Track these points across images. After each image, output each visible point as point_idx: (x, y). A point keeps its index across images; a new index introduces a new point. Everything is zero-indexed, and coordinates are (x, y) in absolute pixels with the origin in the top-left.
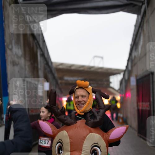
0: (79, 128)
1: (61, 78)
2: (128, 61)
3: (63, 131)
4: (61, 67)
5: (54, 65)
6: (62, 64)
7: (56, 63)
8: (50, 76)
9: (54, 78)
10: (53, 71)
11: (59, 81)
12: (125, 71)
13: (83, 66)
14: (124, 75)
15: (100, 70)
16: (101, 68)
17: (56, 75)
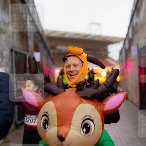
0: (67, 98)
1: (54, 48)
2: (129, 28)
3: (49, 102)
4: (53, 35)
5: (45, 33)
6: (54, 32)
7: (47, 30)
8: (41, 45)
9: (46, 47)
10: (45, 40)
11: (52, 51)
12: (125, 40)
13: (78, 34)
14: (124, 44)
15: (97, 39)
16: (98, 36)
17: (48, 44)
